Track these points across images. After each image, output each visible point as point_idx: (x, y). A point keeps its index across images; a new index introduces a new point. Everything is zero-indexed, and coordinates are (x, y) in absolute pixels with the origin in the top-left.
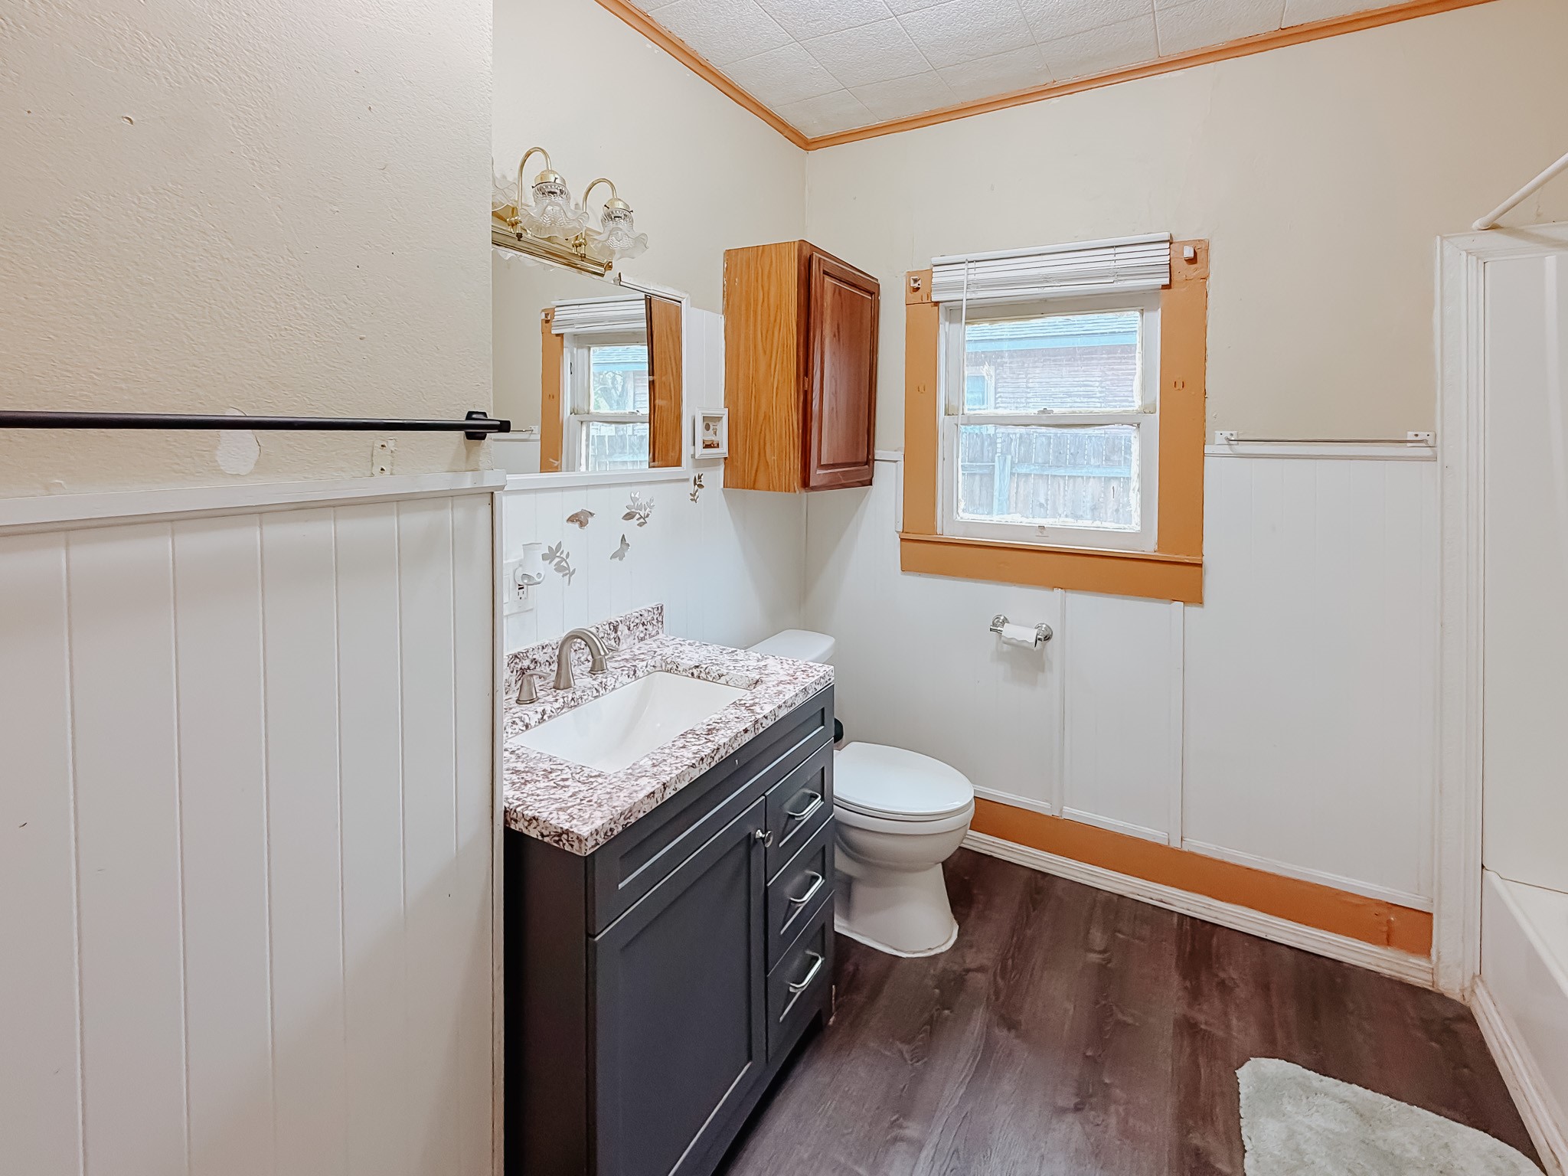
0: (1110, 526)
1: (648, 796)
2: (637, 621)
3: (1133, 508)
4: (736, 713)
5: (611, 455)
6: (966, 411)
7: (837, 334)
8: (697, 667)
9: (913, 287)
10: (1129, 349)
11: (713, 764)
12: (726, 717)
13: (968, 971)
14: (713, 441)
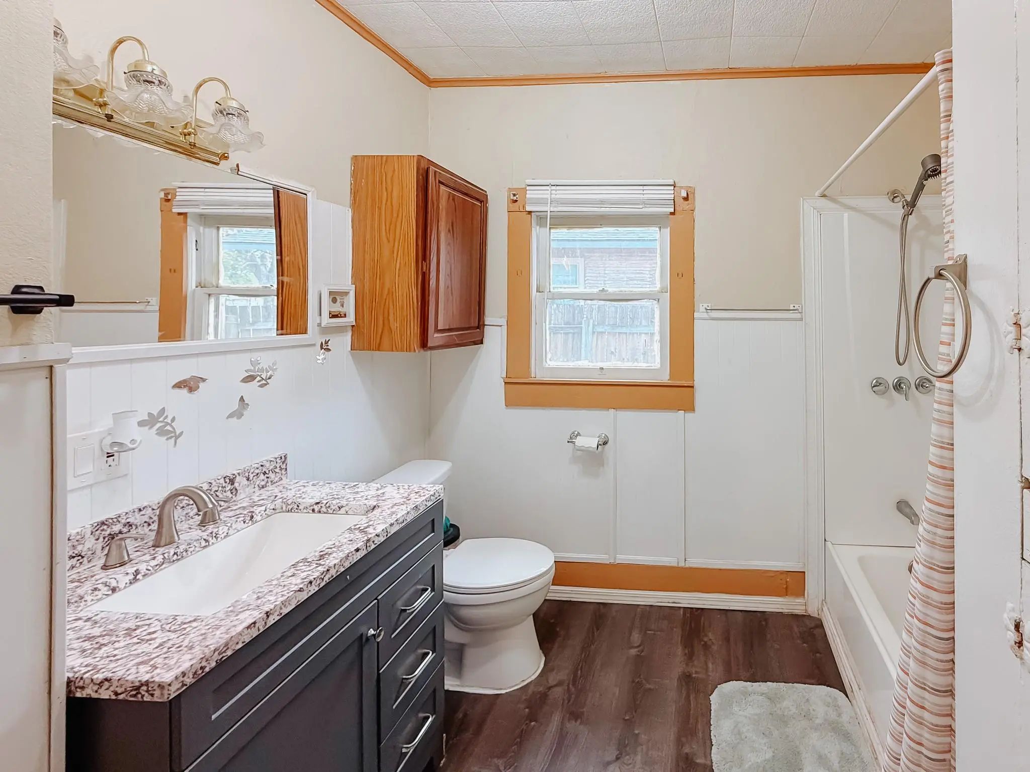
0: (643, 365)
1: (248, 627)
2: (257, 471)
3: (656, 353)
4: (350, 537)
5: (254, 323)
6: (552, 290)
7: (451, 230)
8: (317, 503)
9: (513, 199)
10: (652, 251)
11: (322, 585)
12: (339, 541)
13: (550, 688)
14: (340, 312)
